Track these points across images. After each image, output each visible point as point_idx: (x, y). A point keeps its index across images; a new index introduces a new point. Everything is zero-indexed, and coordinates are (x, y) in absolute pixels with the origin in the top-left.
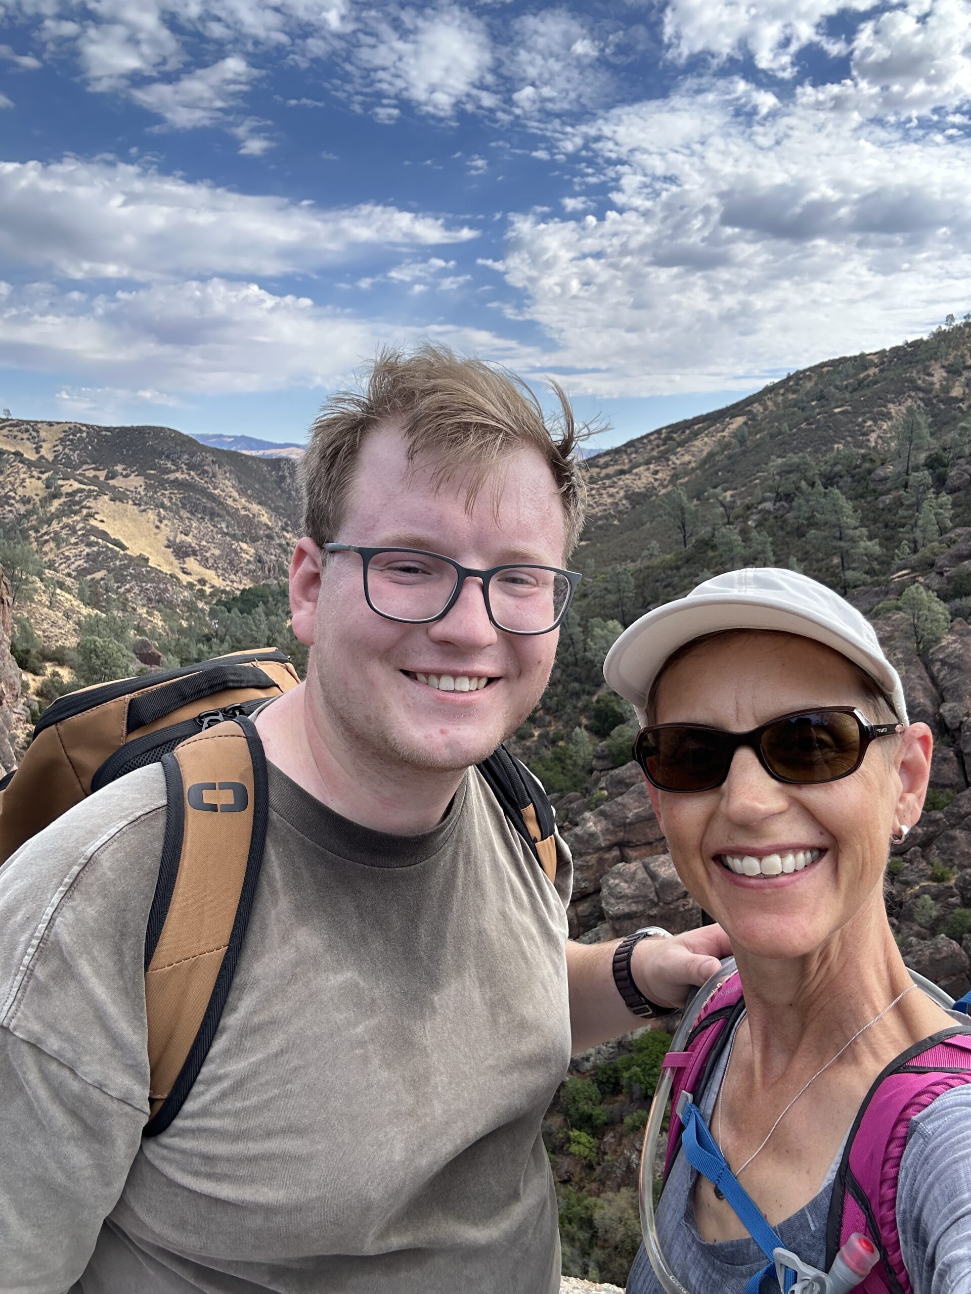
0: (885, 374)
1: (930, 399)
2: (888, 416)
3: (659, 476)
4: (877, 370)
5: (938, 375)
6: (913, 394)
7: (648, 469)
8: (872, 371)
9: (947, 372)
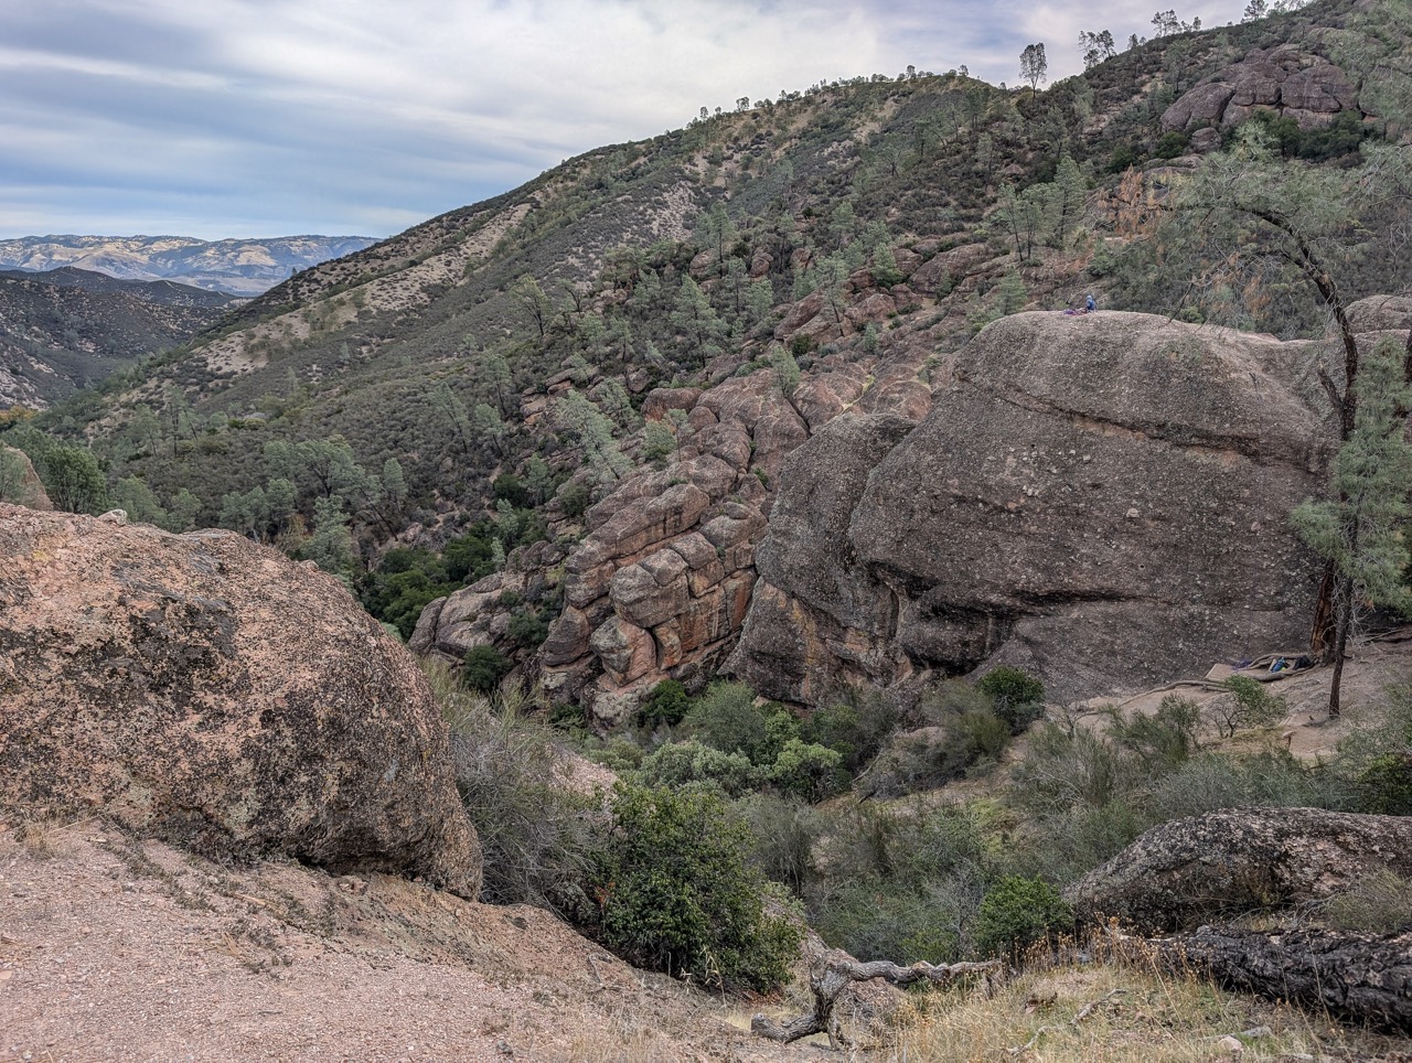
0: (655, 164)
1: (698, 188)
2: (664, 205)
3: (453, 266)
4: (646, 159)
5: (702, 165)
6: (683, 183)
7: (440, 260)
8: (642, 160)
9: (710, 163)
